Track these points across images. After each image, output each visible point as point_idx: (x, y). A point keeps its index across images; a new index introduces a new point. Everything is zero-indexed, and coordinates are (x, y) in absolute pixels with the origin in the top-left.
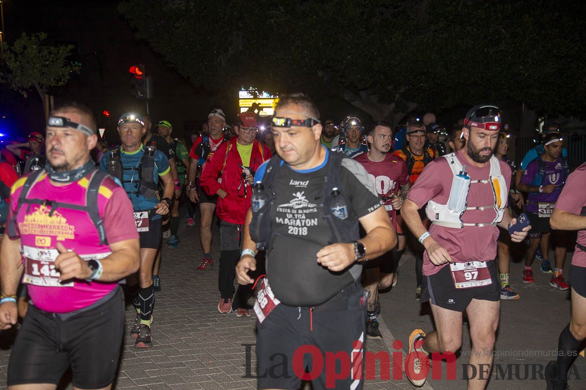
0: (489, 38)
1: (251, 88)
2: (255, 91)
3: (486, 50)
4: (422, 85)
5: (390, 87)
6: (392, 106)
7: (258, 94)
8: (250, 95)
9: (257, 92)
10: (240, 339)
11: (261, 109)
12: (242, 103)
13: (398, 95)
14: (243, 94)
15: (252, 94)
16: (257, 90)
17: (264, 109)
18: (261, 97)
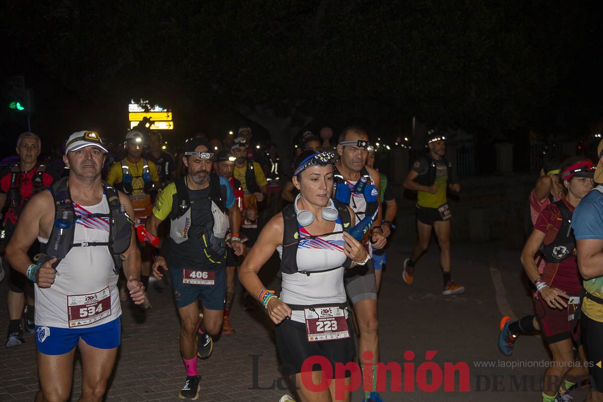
1: (142, 101)
2: (146, 104)
5: (286, 101)
6: (289, 120)
7: (149, 108)
8: (140, 108)
10: (141, 364)
11: (153, 122)
12: (131, 117)
13: (294, 109)
14: (133, 107)
15: (143, 107)
17: (156, 123)
18: (152, 110)
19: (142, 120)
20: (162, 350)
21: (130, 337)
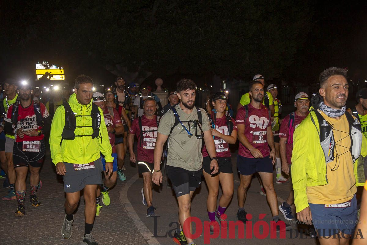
0: (192, 33)
1: (44, 62)
2: (46, 64)
3: (190, 40)
4: (154, 61)
5: (135, 62)
6: (137, 74)
7: (49, 66)
8: (43, 66)
9: (48, 65)
10: (38, 228)
12: (38, 72)
13: (140, 67)
14: (38, 66)
16: (48, 64)
17: (54, 76)
18: (51, 68)
19: (45, 74)
20: (52, 218)
21: (32, 211)
